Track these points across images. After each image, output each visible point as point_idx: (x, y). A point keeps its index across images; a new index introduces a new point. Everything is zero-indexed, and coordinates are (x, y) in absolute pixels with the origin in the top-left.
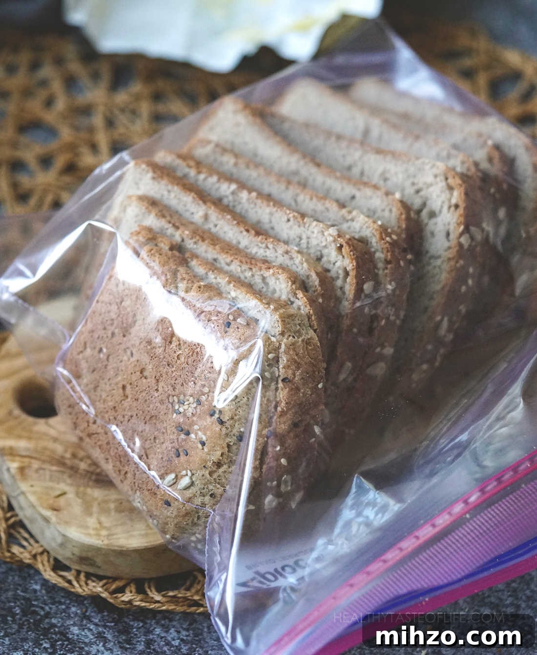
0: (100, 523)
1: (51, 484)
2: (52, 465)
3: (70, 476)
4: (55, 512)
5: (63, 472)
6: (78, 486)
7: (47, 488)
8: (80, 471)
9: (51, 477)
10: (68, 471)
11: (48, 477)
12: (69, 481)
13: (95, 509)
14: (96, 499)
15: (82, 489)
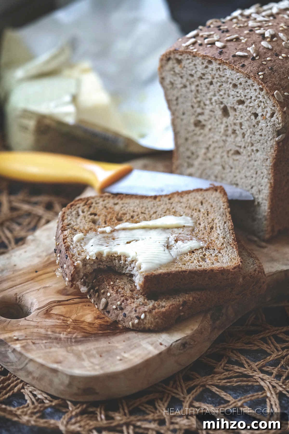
0: (92, 363)
1: (47, 350)
2: (42, 340)
3: (58, 343)
4: (60, 364)
5: (52, 342)
6: (66, 347)
7: (46, 353)
8: (62, 339)
9: (45, 347)
10: (55, 341)
11: (43, 347)
12: (58, 346)
13: (84, 356)
14: (82, 351)
15: (69, 348)
